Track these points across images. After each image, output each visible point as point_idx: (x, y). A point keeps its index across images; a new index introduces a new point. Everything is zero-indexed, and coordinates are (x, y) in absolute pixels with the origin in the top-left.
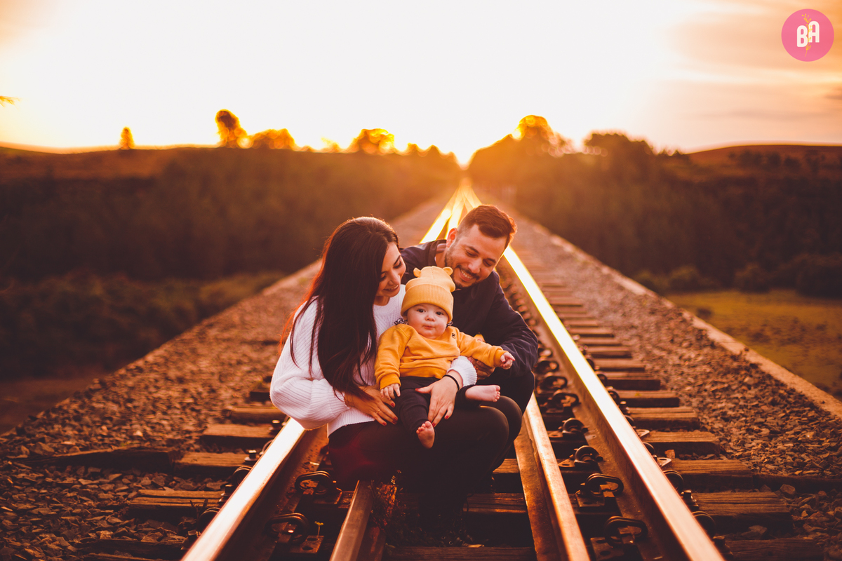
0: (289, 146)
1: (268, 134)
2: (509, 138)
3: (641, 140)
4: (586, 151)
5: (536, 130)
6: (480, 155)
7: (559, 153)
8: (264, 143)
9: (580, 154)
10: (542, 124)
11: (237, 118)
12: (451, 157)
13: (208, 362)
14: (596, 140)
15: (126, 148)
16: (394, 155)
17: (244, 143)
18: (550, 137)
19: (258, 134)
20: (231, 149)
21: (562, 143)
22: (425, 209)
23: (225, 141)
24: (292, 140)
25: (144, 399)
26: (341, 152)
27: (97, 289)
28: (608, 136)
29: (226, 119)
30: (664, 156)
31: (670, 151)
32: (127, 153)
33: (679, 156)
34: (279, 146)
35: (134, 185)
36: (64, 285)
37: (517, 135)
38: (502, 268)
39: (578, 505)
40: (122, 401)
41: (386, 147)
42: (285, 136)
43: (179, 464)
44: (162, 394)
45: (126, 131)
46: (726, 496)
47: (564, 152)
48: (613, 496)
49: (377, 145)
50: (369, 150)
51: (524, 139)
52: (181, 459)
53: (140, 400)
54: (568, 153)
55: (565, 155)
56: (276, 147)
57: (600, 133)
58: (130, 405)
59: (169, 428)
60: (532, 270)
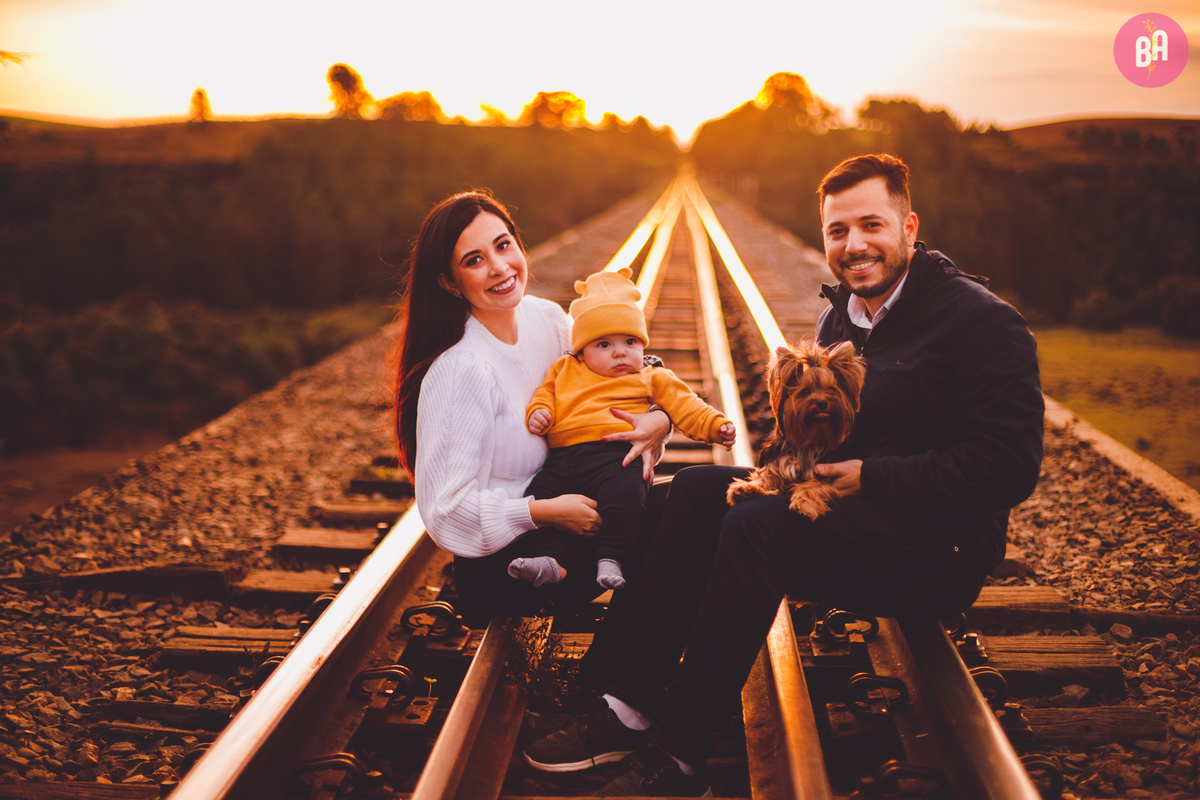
0: (433, 117)
1: (402, 100)
2: (750, 106)
3: (940, 110)
4: (860, 126)
5: (788, 93)
6: (708, 131)
7: (822, 128)
8: (397, 110)
9: (853, 130)
10: (796, 87)
11: (359, 77)
12: (666, 133)
13: (294, 434)
14: (875, 109)
15: (199, 120)
16: (584, 130)
17: (369, 112)
18: (809, 105)
19: (390, 100)
20: (350, 120)
21: (827, 113)
22: (625, 209)
23: (341, 109)
24: (438, 108)
25: (197, 490)
26: (508, 125)
27: (160, 322)
28: (892, 103)
29: (343, 78)
30: (973, 133)
31: (981, 127)
32: (201, 127)
33: (994, 133)
34: (418, 116)
35: (212, 173)
36: (112, 317)
37: (762, 101)
38: (730, 297)
39: (813, 654)
40: (165, 492)
41: (572, 120)
42: (426, 102)
43: (238, 588)
44: (224, 483)
45: (200, 95)
46: (1030, 640)
47: (829, 127)
48: (862, 640)
49: (560, 115)
50: (547, 122)
51: (771, 108)
52: (241, 580)
53: (193, 492)
54: (835, 128)
55: (831, 131)
56: (415, 119)
57: (881, 100)
58: (177, 499)
59: (229, 534)
60: (771, 300)
